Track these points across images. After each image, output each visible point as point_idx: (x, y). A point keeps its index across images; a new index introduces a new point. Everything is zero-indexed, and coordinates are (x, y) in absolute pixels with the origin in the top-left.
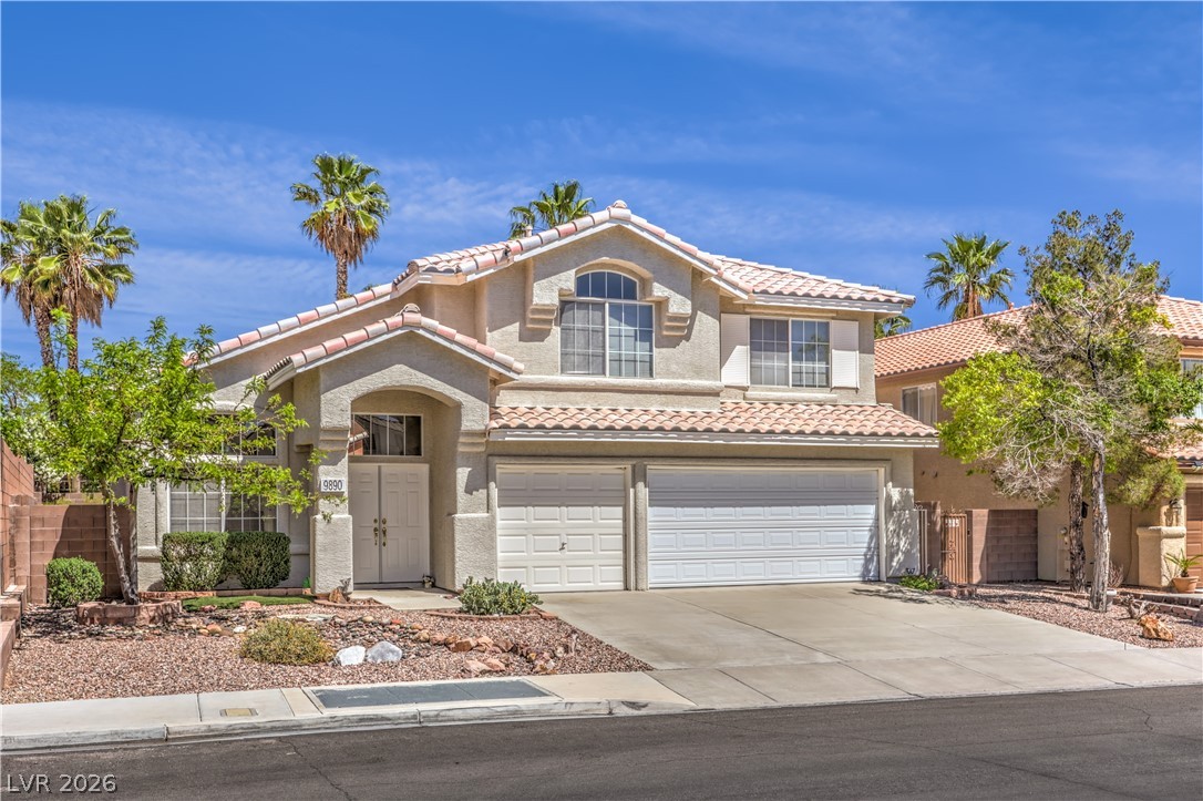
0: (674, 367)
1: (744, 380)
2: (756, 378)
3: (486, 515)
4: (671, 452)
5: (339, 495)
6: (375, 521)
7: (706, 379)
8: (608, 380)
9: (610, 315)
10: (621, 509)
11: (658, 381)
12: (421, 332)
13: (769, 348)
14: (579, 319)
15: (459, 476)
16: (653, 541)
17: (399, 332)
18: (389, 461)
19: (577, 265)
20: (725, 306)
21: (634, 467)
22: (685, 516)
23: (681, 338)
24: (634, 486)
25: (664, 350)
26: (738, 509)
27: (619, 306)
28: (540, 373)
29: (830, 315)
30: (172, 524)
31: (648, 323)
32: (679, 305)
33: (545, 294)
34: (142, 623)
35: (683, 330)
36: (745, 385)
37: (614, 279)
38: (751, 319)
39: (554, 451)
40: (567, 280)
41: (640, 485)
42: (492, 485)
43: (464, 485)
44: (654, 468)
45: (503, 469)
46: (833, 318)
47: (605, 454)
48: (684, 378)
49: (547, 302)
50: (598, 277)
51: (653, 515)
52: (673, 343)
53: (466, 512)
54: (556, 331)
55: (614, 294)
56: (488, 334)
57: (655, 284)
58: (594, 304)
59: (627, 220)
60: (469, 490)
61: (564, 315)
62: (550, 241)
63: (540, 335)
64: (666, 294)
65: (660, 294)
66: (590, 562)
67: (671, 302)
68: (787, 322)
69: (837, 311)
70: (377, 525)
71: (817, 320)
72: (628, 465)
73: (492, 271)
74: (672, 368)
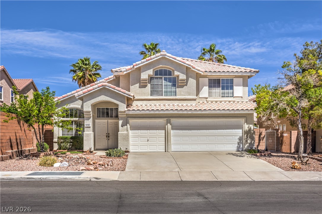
0: (182, 93)
1: (207, 96)
3: (127, 132)
4: (178, 116)
5: (90, 127)
6: (107, 134)
7: (192, 96)
8: (163, 97)
9: (164, 80)
10: (164, 131)
11: (177, 97)
12: (107, 87)
13: (215, 87)
14: (155, 82)
15: (120, 123)
16: (172, 139)
17: (101, 87)
18: (110, 119)
19: (153, 68)
20: (198, 76)
21: (167, 120)
22: (183, 132)
23: (184, 85)
24: (167, 125)
25: (179, 89)
26: (199, 131)
27: (167, 78)
28: (144, 96)
30: (63, 134)
31: (175, 82)
32: (182, 77)
33: (144, 76)
34: (41, 157)
35: (185, 83)
36: (207, 97)
37: (165, 71)
38: (209, 79)
39: (145, 116)
40: (151, 72)
41: (169, 124)
42: (128, 125)
43: (121, 125)
44: (173, 120)
45: (131, 121)
46: (234, 77)
47: (159, 116)
48: (185, 96)
49: (145, 78)
50: (161, 71)
51: (172, 132)
52: (182, 87)
53: (121, 131)
54: (149, 85)
55: (165, 75)
56: (131, 87)
57: (175, 71)
58: (160, 78)
59: (166, 55)
60: (122, 126)
61: (152, 81)
62: (144, 62)
63: (145, 86)
64: (178, 74)
65: (177, 74)
66: (155, 144)
67: (180, 76)
68: (220, 79)
69: (235, 76)
70: (107, 135)
71: (229, 78)
72: (166, 119)
73: (130, 71)
74: (181, 93)
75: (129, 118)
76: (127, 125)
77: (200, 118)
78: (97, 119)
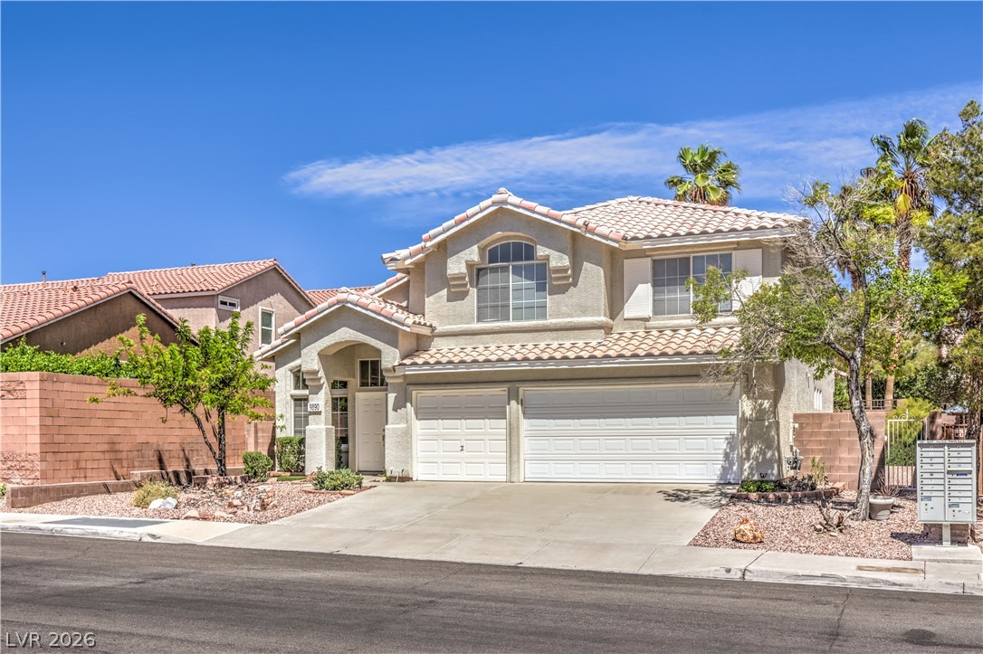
0: (564, 309)
1: (648, 312)
2: (658, 309)
3: (406, 425)
4: (539, 376)
5: (319, 413)
7: (591, 316)
8: (511, 324)
9: (513, 273)
10: (503, 421)
11: (550, 321)
12: (349, 305)
13: (672, 283)
14: (489, 281)
15: (389, 399)
17: (337, 306)
19: (478, 242)
20: (619, 255)
21: (509, 388)
22: (557, 426)
23: (569, 286)
24: (509, 404)
25: (555, 296)
26: (601, 420)
27: (521, 267)
28: (461, 323)
29: (733, 246)
30: (295, 432)
31: (542, 277)
32: (559, 260)
33: (456, 266)
35: (565, 283)
36: (647, 316)
37: (518, 246)
38: (654, 261)
39: (452, 380)
40: (473, 254)
41: (513, 403)
42: (409, 405)
43: (392, 406)
44: (524, 390)
45: (417, 394)
46: (735, 249)
47: (488, 380)
48: (572, 317)
49: (457, 272)
50: (505, 247)
51: (525, 424)
52: (562, 290)
53: (393, 424)
54: (473, 292)
55: (518, 257)
56: (426, 299)
57: (538, 246)
58: (502, 267)
59: (505, 202)
60: (395, 409)
61: (481, 279)
62: (450, 228)
63: (462, 296)
64: (546, 253)
65: (542, 254)
66: (482, 461)
67: (551, 259)
68: (689, 258)
69: (738, 243)
71: (718, 253)
72: (505, 387)
73: (421, 255)
74: (560, 309)
75: (411, 388)
76: (405, 407)
77: (601, 382)
78: (359, 391)
